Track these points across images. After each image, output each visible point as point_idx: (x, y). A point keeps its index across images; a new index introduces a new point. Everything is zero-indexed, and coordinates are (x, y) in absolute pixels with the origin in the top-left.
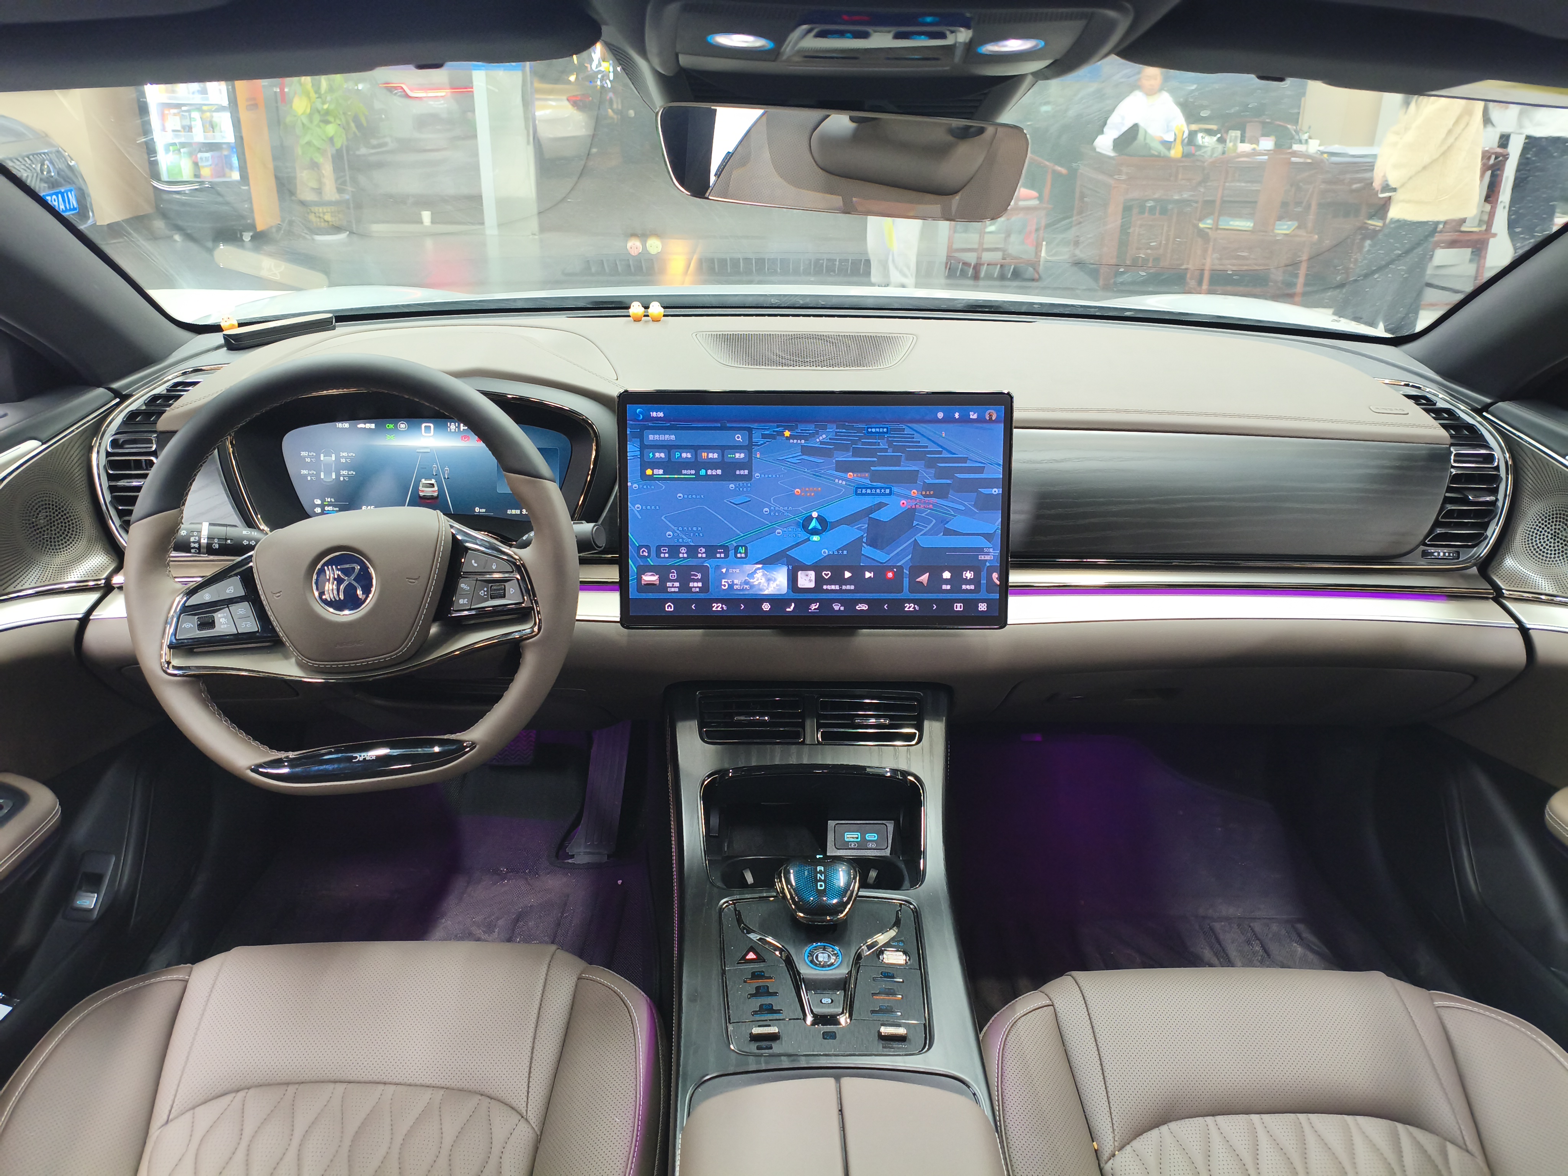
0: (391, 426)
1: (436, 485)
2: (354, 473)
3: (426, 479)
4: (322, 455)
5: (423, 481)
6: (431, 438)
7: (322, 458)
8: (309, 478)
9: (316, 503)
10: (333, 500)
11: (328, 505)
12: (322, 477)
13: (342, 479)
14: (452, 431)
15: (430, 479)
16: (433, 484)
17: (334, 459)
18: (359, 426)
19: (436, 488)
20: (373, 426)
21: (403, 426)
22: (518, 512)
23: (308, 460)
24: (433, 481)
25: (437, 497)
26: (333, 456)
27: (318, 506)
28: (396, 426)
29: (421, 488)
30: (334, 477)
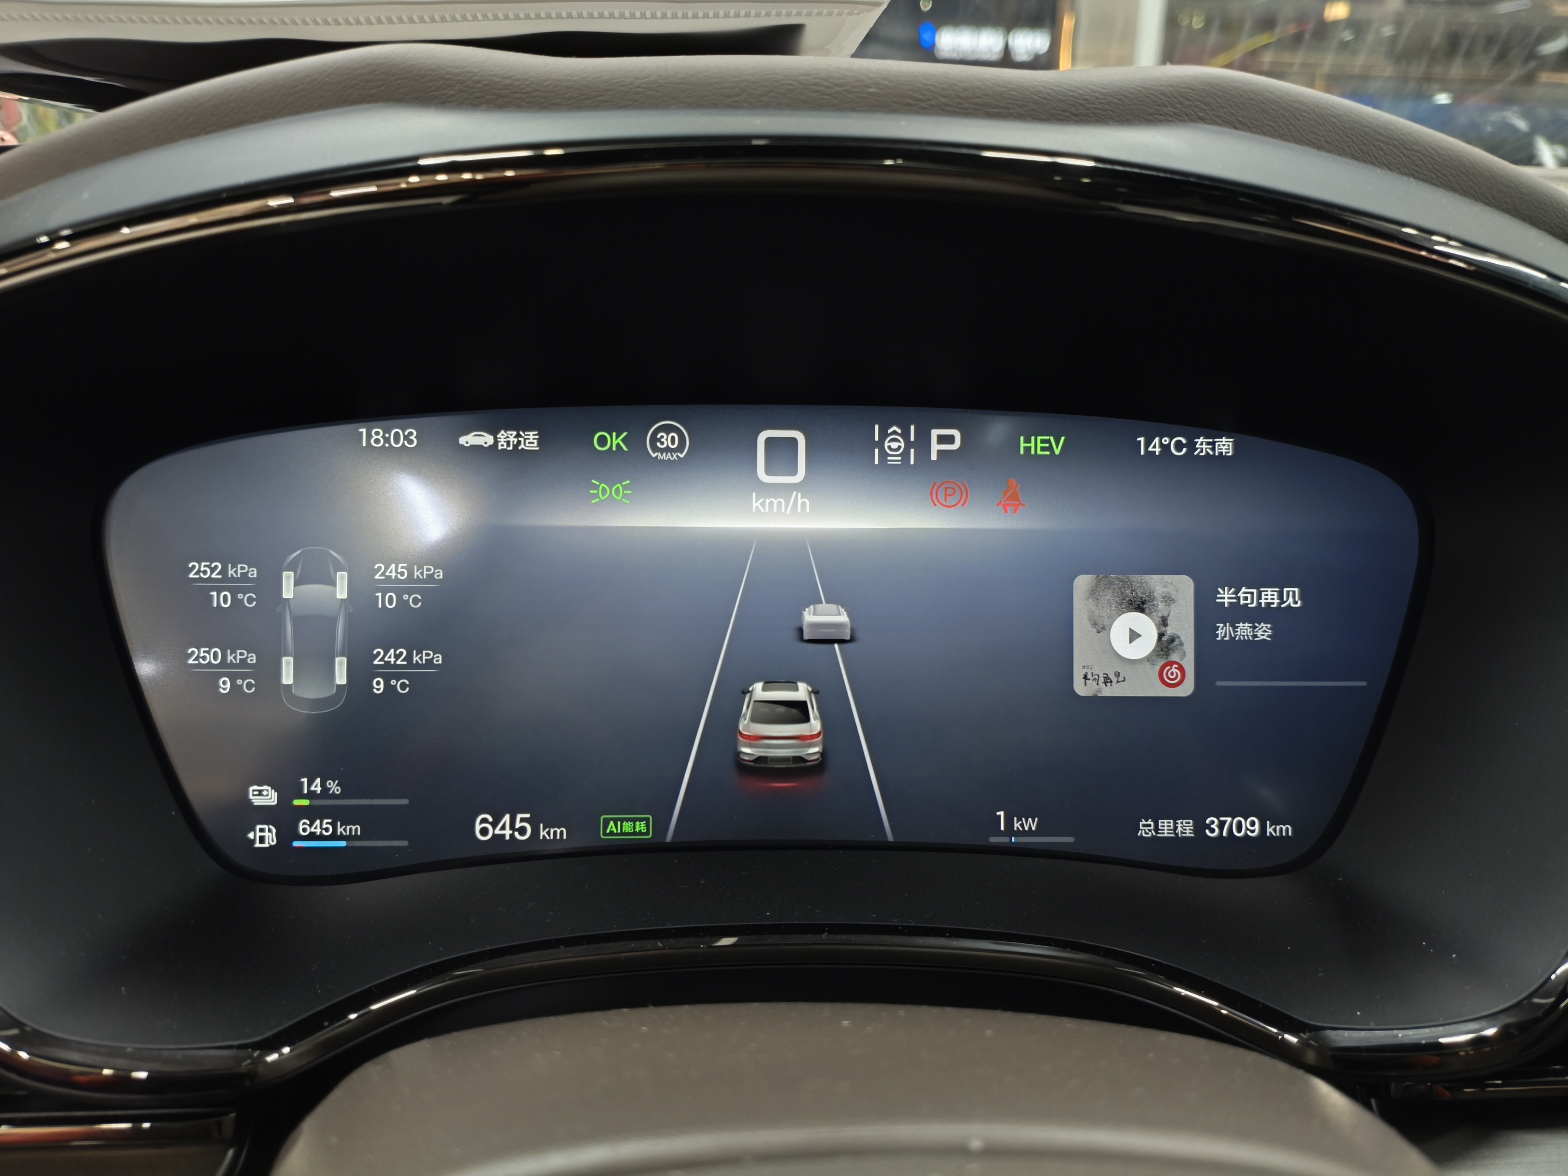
0: (615, 441)
1: (813, 713)
2: (439, 659)
3: (769, 684)
4: (288, 579)
5: (759, 691)
6: (797, 497)
7: (288, 592)
8: (225, 686)
9: (257, 801)
10: (334, 787)
11: (312, 814)
12: (287, 678)
13: (379, 686)
14: (894, 459)
15: (791, 684)
16: (801, 706)
17: (342, 592)
18: (469, 440)
19: (815, 725)
20: (531, 440)
21: (667, 440)
22: (1186, 828)
23: (222, 600)
24: (802, 692)
25: (820, 767)
26: (342, 579)
27: (266, 815)
28: (635, 442)
29: (746, 725)
30: (341, 678)
